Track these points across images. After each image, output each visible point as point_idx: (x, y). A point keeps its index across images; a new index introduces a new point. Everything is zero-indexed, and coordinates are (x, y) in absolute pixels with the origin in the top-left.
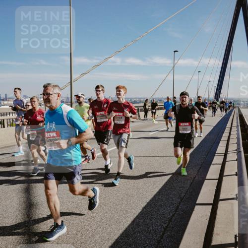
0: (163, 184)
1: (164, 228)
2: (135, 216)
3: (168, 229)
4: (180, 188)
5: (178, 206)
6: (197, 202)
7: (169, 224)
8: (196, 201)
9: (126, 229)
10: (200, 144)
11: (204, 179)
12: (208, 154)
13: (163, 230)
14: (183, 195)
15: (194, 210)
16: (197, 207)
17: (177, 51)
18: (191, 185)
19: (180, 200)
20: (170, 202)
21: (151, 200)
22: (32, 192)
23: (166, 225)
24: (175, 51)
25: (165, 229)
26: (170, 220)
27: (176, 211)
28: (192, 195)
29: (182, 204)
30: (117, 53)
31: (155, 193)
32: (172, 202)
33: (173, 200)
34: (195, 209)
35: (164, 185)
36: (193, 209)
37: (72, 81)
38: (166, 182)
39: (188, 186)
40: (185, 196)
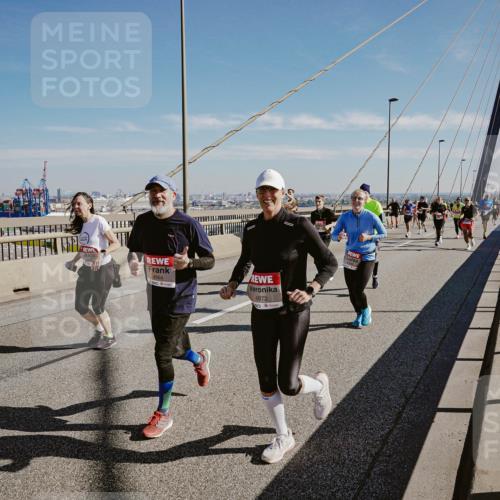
0: (369, 367)
1: (371, 455)
2: (314, 430)
3: (381, 458)
4: (403, 375)
5: (400, 413)
6: (440, 406)
7: (382, 448)
8: (437, 404)
9: (296, 455)
10: (444, 286)
11: (454, 358)
12: (461, 308)
13: (369, 459)
14: (410, 390)
15: (433, 422)
16: (439, 415)
17: (395, 100)
18: (425, 371)
19: (403, 400)
20: (383, 403)
21: (344, 400)
22: (110, 378)
23: (376, 450)
24: (391, 100)
25: (375, 458)
26: (384, 441)
27: (396, 422)
28: (429, 390)
29: (408, 408)
30: (274, 105)
31: (353, 384)
32: (388, 403)
33: (389, 400)
34: (436, 419)
35: (370, 370)
36: (431, 420)
37: (187, 162)
38: (376, 365)
39: (422, 372)
40: (413, 392)
